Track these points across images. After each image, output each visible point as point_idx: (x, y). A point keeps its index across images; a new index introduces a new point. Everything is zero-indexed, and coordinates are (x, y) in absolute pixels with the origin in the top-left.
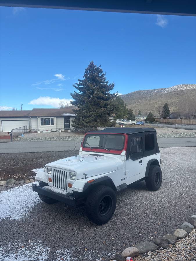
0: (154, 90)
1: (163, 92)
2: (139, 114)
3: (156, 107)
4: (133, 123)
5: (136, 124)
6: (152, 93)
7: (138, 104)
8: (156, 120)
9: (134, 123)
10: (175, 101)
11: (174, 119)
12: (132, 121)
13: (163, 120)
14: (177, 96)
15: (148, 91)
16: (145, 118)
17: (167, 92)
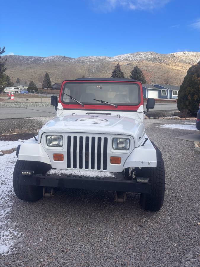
0: (31, 58)
1: (40, 62)
2: (17, 82)
3: (34, 77)
4: (16, 92)
5: (20, 92)
6: (29, 61)
7: (13, 70)
8: (38, 89)
9: (18, 92)
10: (53, 72)
11: (58, 90)
12: (14, 89)
13: (47, 90)
14: (55, 67)
15: (23, 57)
16: (27, 87)
17: (44, 62)
